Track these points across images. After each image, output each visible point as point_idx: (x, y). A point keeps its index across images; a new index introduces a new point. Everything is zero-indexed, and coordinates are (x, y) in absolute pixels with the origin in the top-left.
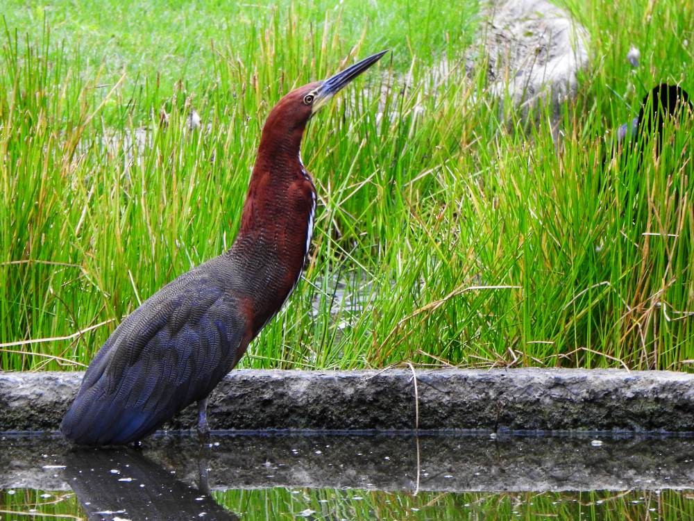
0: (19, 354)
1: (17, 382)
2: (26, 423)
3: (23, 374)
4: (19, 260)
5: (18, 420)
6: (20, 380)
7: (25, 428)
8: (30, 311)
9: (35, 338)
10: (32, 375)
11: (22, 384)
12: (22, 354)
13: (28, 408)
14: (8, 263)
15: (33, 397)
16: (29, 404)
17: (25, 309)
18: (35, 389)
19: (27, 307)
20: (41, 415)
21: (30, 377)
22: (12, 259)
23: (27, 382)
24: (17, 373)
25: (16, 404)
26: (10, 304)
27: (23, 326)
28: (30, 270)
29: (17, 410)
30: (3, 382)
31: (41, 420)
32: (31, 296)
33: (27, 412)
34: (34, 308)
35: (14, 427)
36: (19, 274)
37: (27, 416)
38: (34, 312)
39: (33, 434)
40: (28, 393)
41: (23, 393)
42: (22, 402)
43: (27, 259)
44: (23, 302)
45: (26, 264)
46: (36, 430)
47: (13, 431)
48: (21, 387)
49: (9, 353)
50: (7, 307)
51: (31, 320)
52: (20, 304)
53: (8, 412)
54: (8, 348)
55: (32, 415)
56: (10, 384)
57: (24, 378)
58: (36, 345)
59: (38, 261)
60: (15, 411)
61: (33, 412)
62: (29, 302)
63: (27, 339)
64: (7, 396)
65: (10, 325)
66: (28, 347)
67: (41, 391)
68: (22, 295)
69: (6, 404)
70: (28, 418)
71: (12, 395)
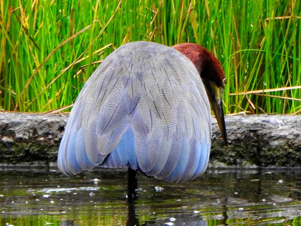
0: (281, 99)
1: (277, 124)
2: (284, 160)
3: (283, 117)
4: (282, 16)
5: (278, 157)
6: (280, 121)
7: (284, 164)
8: (291, 61)
9: (295, 85)
10: (290, 118)
11: (282, 125)
12: (283, 100)
13: (286, 147)
14: (272, 18)
15: (291, 137)
16: (287, 143)
17: (287, 59)
18: (293, 130)
19: (289, 58)
20: (298, 153)
21: (289, 120)
22: (276, 16)
23: (286, 124)
24: (278, 116)
25: (276, 143)
26: (273, 55)
27: (285, 73)
28: (291, 26)
29: (277, 148)
30: (265, 123)
31: (297, 157)
32: (292, 47)
33: (286, 150)
34: (294, 58)
35: (273, 163)
36: (281, 28)
37: (286, 153)
38: (294, 62)
39: (290, 169)
40: (287, 134)
41: (282, 134)
42: (282, 142)
43: (289, 15)
44: (285, 53)
45: (288, 20)
46: (293, 166)
47: (273, 167)
48: (281, 128)
49: (271, 99)
50: (270, 57)
51: (291, 70)
52: (282, 55)
53: (269, 150)
54: (271, 93)
55: (290, 153)
56: (271, 126)
57: (283, 120)
58: (296, 91)
59: (299, 17)
60: (274, 149)
61: (291, 150)
62: (290, 53)
63: (288, 86)
64: (268, 135)
65: (273, 74)
66: (289, 93)
67: (298, 132)
68: (284, 46)
69: (267, 143)
70: (286, 156)
71: (272, 135)
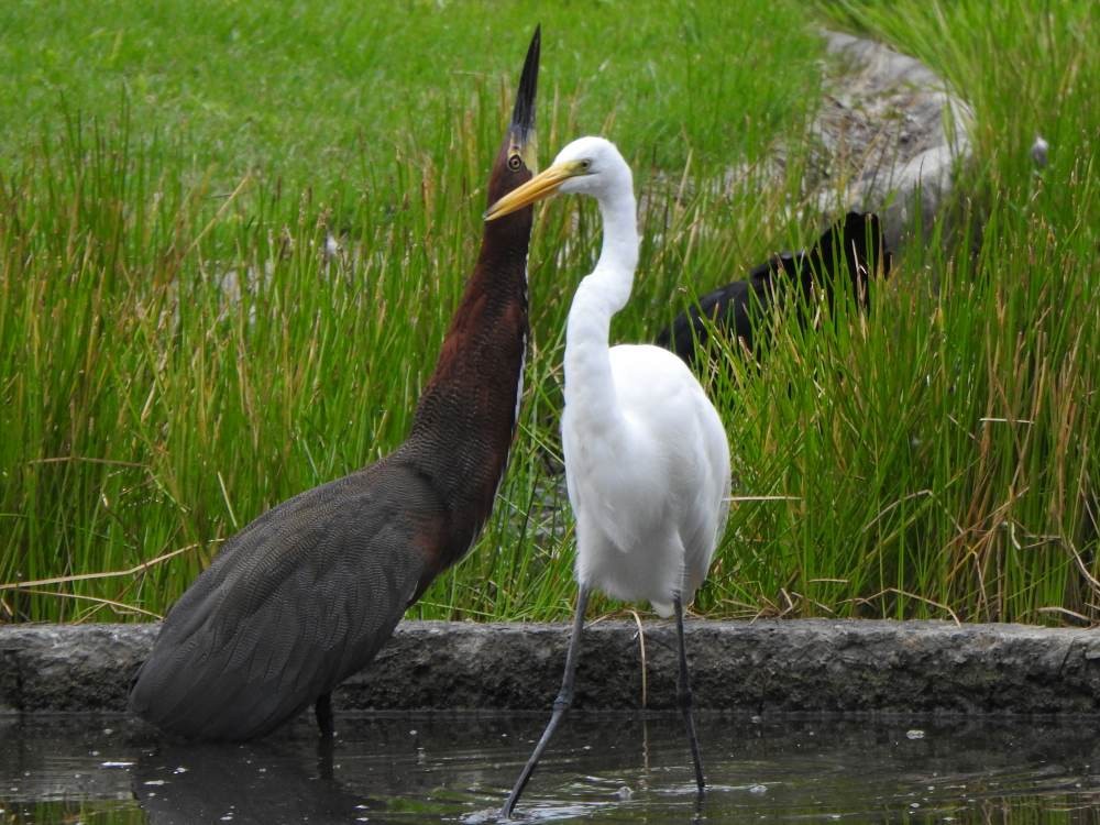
0: (55, 597)
1: (50, 639)
2: (63, 700)
3: (60, 628)
4: (55, 456)
5: (52, 695)
6: (54, 635)
7: (63, 707)
8: (72, 533)
9: (80, 574)
10: (73, 629)
11: (58, 641)
12: (61, 597)
13: (66, 678)
14: (39, 461)
15: (74, 661)
16: (68, 671)
17: (64, 529)
18: (77, 649)
19: (68, 528)
20: (86, 688)
21: (71, 632)
22: (45, 456)
23: (65, 640)
24: (51, 626)
25: (49, 671)
26: (41, 522)
27: (63, 554)
28: (72, 472)
29: (51, 680)
30: (28, 638)
31: (85, 695)
32: (74, 510)
33: (65, 683)
34: (78, 529)
35: (45, 706)
36: (55, 478)
37: (66, 689)
38: (78, 533)
39: (73, 716)
40: (67, 655)
41: (59, 656)
42: (59, 669)
43: (68, 455)
44: (61, 520)
45: (65, 463)
46: (79, 710)
47: (43, 712)
48: (56, 646)
49: (40, 596)
50: (37, 526)
51: (73, 547)
52: (57, 522)
53: (37, 684)
54: (39, 587)
55: (72, 688)
56: (40, 642)
57: (61, 633)
58: (81, 584)
59: (84, 458)
60: (46, 683)
61: (74, 683)
62: (71, 520)
63: (68, 575)
64: (36, 659)
65: (42, 554)
66: (69, 586)
67: (86, 653)
68: (61, 508)
69: (34, 672)
70: (67, 693)
71: (42, 657)
